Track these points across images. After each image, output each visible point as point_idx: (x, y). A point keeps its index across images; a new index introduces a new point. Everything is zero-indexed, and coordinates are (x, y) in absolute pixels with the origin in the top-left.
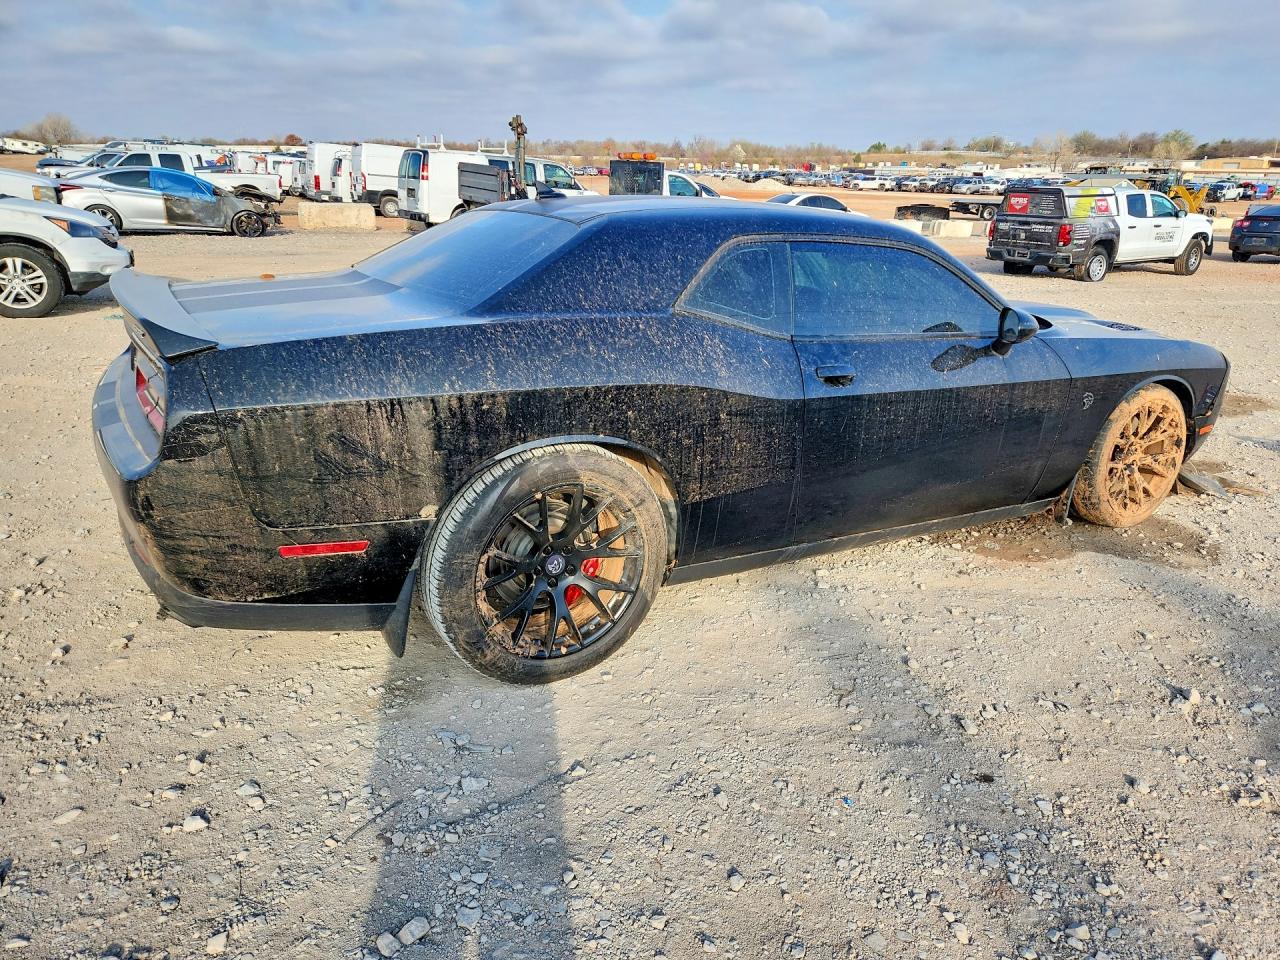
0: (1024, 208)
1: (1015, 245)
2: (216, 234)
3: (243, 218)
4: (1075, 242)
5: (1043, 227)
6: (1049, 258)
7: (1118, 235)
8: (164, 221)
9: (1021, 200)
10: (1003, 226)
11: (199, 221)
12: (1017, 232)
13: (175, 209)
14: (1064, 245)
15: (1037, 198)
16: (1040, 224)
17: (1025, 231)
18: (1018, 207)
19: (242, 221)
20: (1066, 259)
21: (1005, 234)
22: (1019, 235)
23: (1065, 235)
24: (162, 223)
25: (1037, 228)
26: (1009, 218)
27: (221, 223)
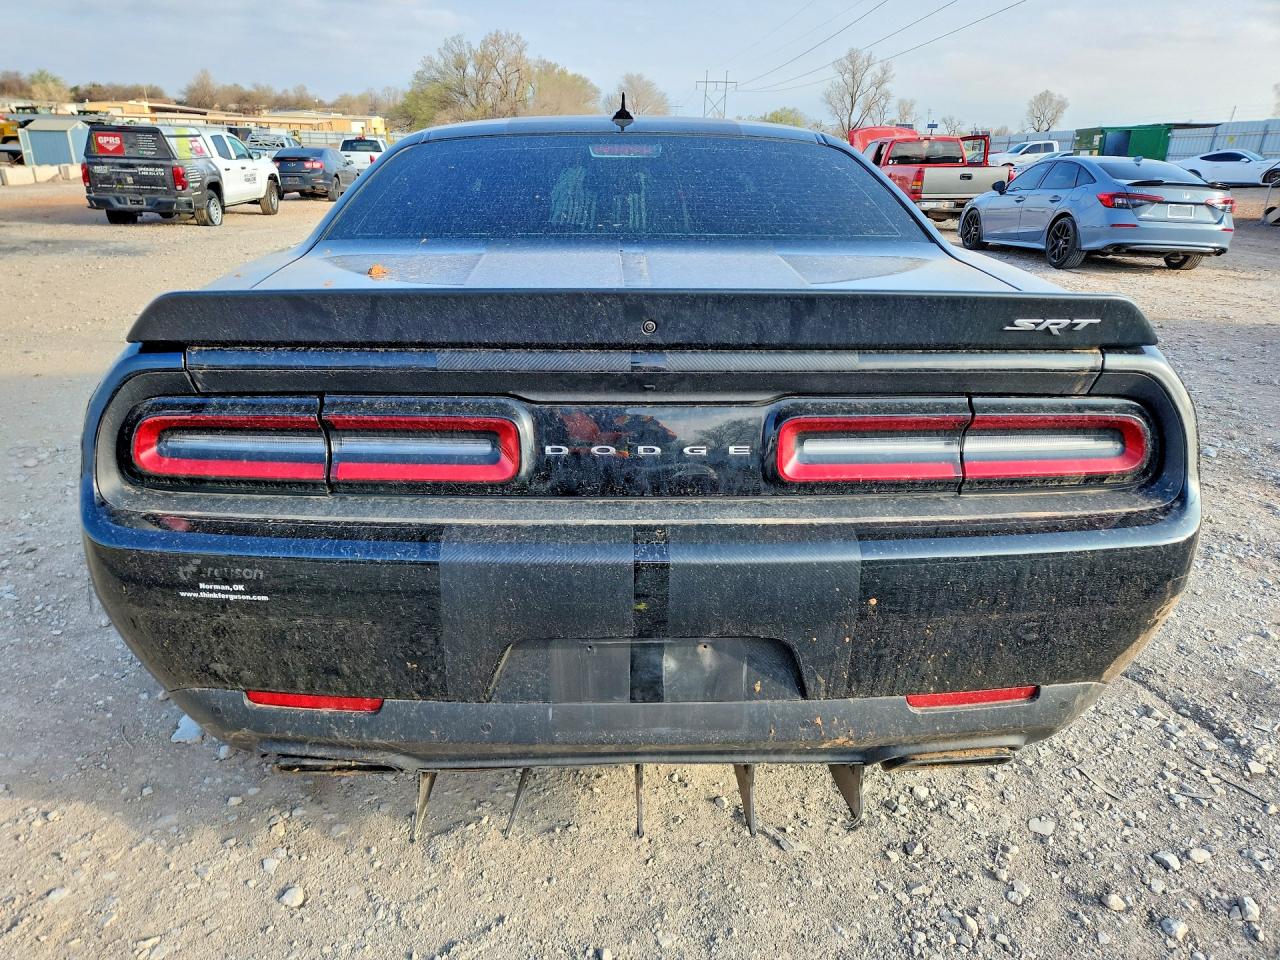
0: (119, 149)
1: (122, 191)
4: (191, 185)
5: (152, 169)
6: (172, 203)
7: (220, 177)
9: (111, 140)
10: (98, 169)
12: (121, 176)
14: (183, 189)
15: (131, 137)
16: (147, 166)
17: (132, 174)
18: (111, 148)
20: (190, 205)
21: (106, 179)
22: (126, 180)
23: (178, 177)
25: (145, 171)
26: (104, 160)
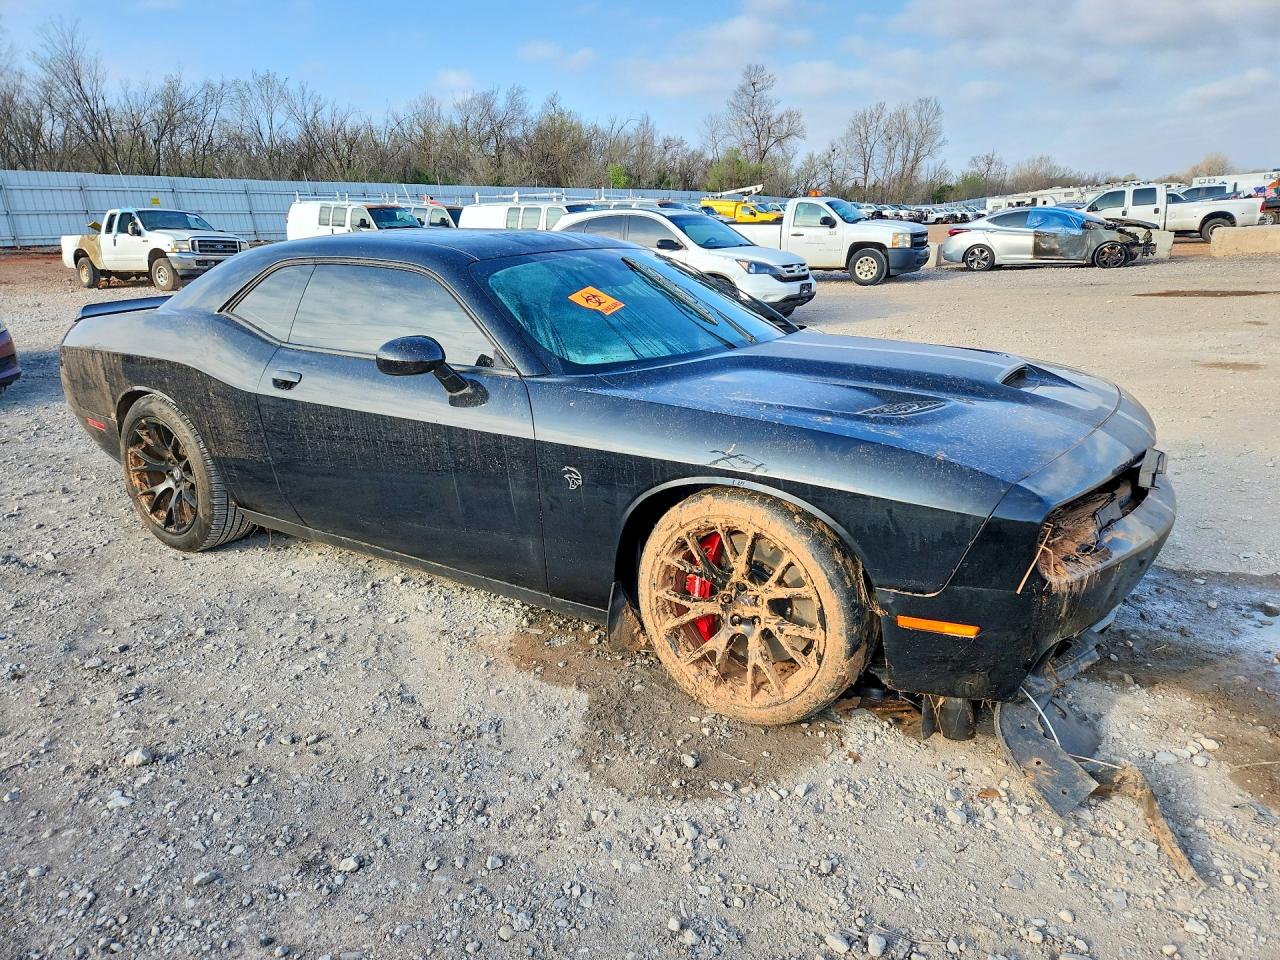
2: (1077, 267)
3: (1106, 249)
8: (1031, 256)
11: (1061, 255)
13: (1042, 244)
19: (1104, 253)
24: (1028, 258)
27: (1083, 255)
